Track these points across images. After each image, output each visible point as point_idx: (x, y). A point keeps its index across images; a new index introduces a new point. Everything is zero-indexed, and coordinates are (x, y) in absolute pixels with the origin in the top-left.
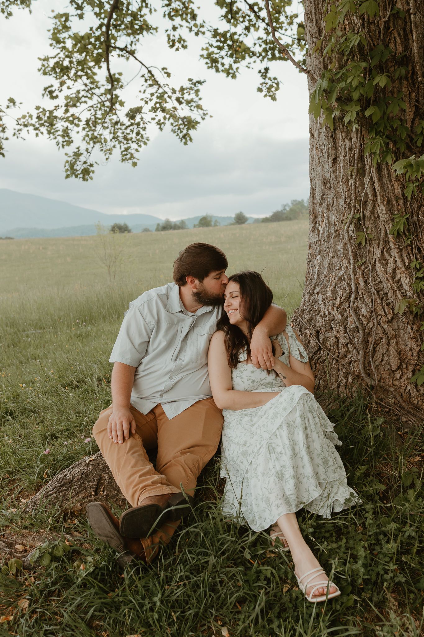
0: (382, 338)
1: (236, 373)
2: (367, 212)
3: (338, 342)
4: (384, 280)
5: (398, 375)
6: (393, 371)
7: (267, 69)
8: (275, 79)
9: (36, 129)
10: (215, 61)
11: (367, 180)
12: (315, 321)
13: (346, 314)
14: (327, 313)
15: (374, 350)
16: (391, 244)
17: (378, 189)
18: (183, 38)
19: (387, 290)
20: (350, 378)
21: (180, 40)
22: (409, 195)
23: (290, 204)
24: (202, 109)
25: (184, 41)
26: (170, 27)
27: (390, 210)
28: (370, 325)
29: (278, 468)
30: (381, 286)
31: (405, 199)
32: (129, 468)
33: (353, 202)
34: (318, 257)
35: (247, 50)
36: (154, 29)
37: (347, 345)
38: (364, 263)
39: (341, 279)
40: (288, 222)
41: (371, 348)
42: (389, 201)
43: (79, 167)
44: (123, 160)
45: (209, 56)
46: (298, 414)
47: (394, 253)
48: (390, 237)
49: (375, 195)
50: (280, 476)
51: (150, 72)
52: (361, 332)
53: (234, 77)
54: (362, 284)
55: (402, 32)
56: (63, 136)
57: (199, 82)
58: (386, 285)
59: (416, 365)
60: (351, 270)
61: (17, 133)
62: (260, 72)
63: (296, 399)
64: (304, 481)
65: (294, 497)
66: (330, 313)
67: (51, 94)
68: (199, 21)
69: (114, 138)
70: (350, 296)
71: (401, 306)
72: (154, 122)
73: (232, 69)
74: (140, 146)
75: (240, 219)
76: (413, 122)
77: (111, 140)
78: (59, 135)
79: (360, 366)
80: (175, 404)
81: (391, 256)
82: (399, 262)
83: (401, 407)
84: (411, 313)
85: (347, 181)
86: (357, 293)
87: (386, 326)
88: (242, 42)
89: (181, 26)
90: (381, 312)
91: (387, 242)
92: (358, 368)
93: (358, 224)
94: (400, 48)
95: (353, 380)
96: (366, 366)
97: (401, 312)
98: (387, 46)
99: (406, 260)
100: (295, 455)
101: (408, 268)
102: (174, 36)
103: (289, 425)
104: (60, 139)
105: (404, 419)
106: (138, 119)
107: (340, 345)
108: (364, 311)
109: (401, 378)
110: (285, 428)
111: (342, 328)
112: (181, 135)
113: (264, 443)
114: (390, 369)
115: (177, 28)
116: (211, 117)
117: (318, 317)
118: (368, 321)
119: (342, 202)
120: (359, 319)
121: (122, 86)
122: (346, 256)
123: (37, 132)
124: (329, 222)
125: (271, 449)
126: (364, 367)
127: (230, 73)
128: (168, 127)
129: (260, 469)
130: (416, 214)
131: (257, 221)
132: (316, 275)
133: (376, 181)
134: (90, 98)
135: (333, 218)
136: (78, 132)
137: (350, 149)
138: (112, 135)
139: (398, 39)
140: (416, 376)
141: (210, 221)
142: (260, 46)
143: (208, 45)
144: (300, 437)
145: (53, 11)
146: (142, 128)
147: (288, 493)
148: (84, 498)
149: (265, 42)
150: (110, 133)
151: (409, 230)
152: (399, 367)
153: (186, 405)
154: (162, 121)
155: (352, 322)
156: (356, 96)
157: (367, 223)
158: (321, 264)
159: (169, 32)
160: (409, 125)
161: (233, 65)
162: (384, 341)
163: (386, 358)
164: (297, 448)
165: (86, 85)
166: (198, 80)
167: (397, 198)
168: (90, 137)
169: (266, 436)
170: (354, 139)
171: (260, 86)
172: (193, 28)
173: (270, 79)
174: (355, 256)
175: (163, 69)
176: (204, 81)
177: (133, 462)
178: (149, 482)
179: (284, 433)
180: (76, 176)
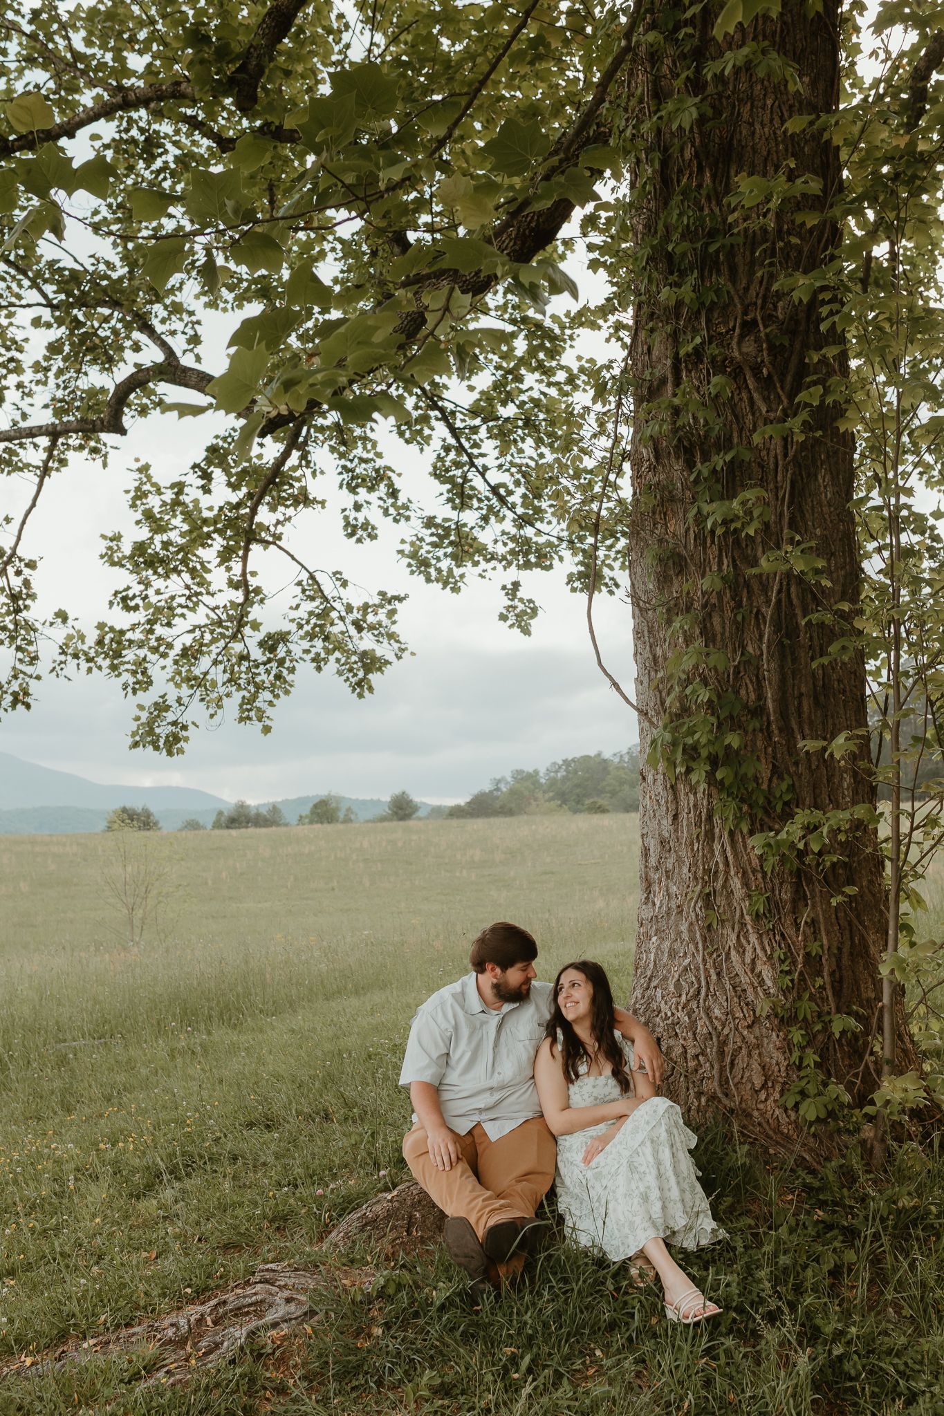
0: (741, 1048)
1: (574, 1089)
2: (719, 885)
3: (686, 1052)
4: (741, 973)
5: (763, 1096)
6: (756, 1091)
7: (516, 585)
8: (530, 601)
9: (89, 660)
10: (424, 563)
11: (717, 847)
12: (654, 1025)
13: (694, 1016)
14: (669, 1014)
15: (732, 1063)
16: (749, 927)
17: (731, 858)
18: (372, 522)
19: (745, 986)
20: (703, 1100)
21: (366, 525)
22: (768, 869)
23: (509, 779)
24: (398, 641)
25: (373, 528)
26: (350, 505)
27: (746, 884)
28: (726, 1031)
29: (642, 1189)
30: (737, 980)
31: (764, 874)
32: (467, 1193)
33: (700, 873)
34: (654, 939)
35: (481, 550)
36: (318, 502)
37: (697, 1056)
38: (716, 950)
39: (686, 969)
40: (508, 819)
41: (728, 1060)
42: (744, 873)
43: (163, 730)
44: (241, 720)
45: (414, 555)
46: (663, 1128)
47: (753, 938)
48: (747, 918)
49: (727, 864)
50: (645, 1198)
51: (312, 577)
52: (715, 1039)
53: (456, 590)
54: (714, 977)
55: (754, 679)
56: (134, 673)
57: (400, 599)
58: (744, 979)
59: (784, 1083)
60: (700, 959)
61: (58, 668)
62: (504, 588)
63: (661, 1111)
64: (670, 1205)
65: (661, 1221)
66: (673, 1014)
67: (125, 601)
68: (402, 499)
69: (229, 681)
70: (699, 992)
71: (763, 1008)
72: (308, 657)
73: (454, 577)
74: (277, 696)
75: (402, 809)
76: (770, 780)
77: (224, 684)
78: (127, 670)
79: (716, 1084)
80: (498, 1123)
81: (749, 943)
82: (758, 950)
83: (768, 1136)
84: (776, 1016)
85: (692, 844)
86: (708, 989)
87: (745, 1033)
88: (475, 539)
89: (368, 503)
90: (739, 1014)
91: (743, 925)
92: (713, 1086)
93: (707, 900)
94: (753, 696)
95: (707, 1101)
96: (724, 1082)
97: (764, 1015)
98: (737, 692)
99: (768, 948)
100: (659, 1176)
101: (770, 958)
102: (356, 519)
103: (652, 1142)
104: (127, 677)
105: (772, 1151)
106: (281, 651)
107: (689, 1056)
108: (717, 1012)
109: (766, 1100)
110: (648, 1144)
111: (690, 1034)
112: (353, 680)
113: (624, 1162)
114: (753, 1088)
115: (361, 506)
116: (413, 654)
117: (658, 1019)
118: (724, 1025)
119: (685, 870)
120: (711, 1022)
121: (262, 601)
122: (693, 939)
123: (92, 665)
124: (668, 894)
125: (632, 1168)
126: (721, 1086)
127: (449, 582)
128: (331, 667)
129: (621, 1191)
130: (777, 892)
131: (437, 812)
132: (651, 965)
133: (728, 849)
134: (193, 610)
135: (674, 889)
136: (163, 668)
137: (695, 805)
138: (227, 676)
139: (750, 686)
140: (784, 1098)
141: (337, 809)
142: (505, 544)
143: (414, 539)
144: (666, 1155)
145: (137, 460)
146: (288, 669)
147: (654, 1217)
148: (394, 1240)
149: (513, 539)
150: (225, 671)
151: (770, 911)
152: (764, 1086)
153: (513, 1125)
154: (323, 655)
155: (702, 1027)
156: (704, 753)
157: (718, 899)
158: (658, 948)
159: (347, 513)
160: (765, 786)
161: (455, 569)
162: (744, 1051)
163: (747, 1074)
164: (662, 1168)
165: (188, 587)
166: (396, 594)
167: (754, 871)
168: (184, 674)
169: (626, 1153)
170: (700, 795)
171: (505, 612)
172: (392, 510)
173: (521, 600)
174: (704, 940)
175: (335, 574)
176: (406, 597)
177: (470, 1187)
178: (497, 1205)
179: (648, 1150)
180: (157, 748)
